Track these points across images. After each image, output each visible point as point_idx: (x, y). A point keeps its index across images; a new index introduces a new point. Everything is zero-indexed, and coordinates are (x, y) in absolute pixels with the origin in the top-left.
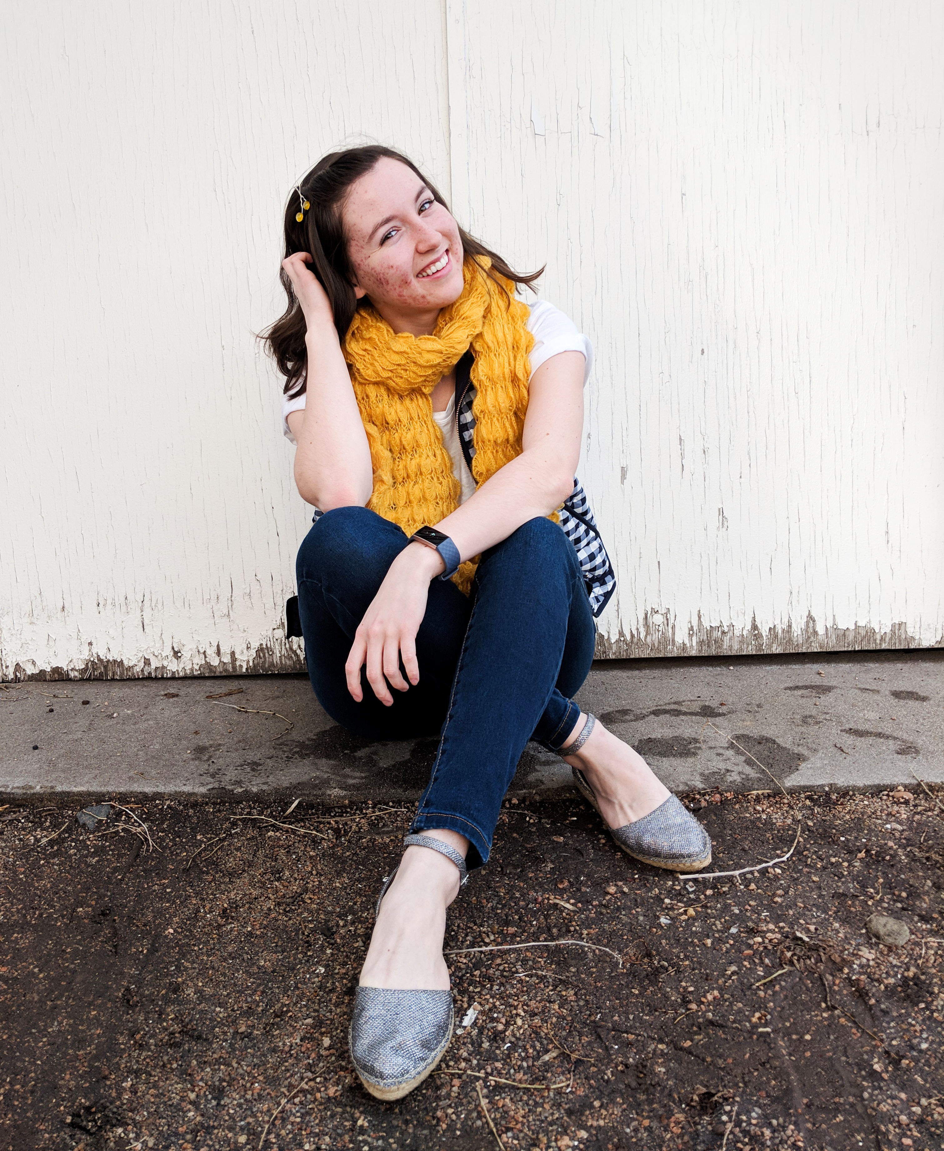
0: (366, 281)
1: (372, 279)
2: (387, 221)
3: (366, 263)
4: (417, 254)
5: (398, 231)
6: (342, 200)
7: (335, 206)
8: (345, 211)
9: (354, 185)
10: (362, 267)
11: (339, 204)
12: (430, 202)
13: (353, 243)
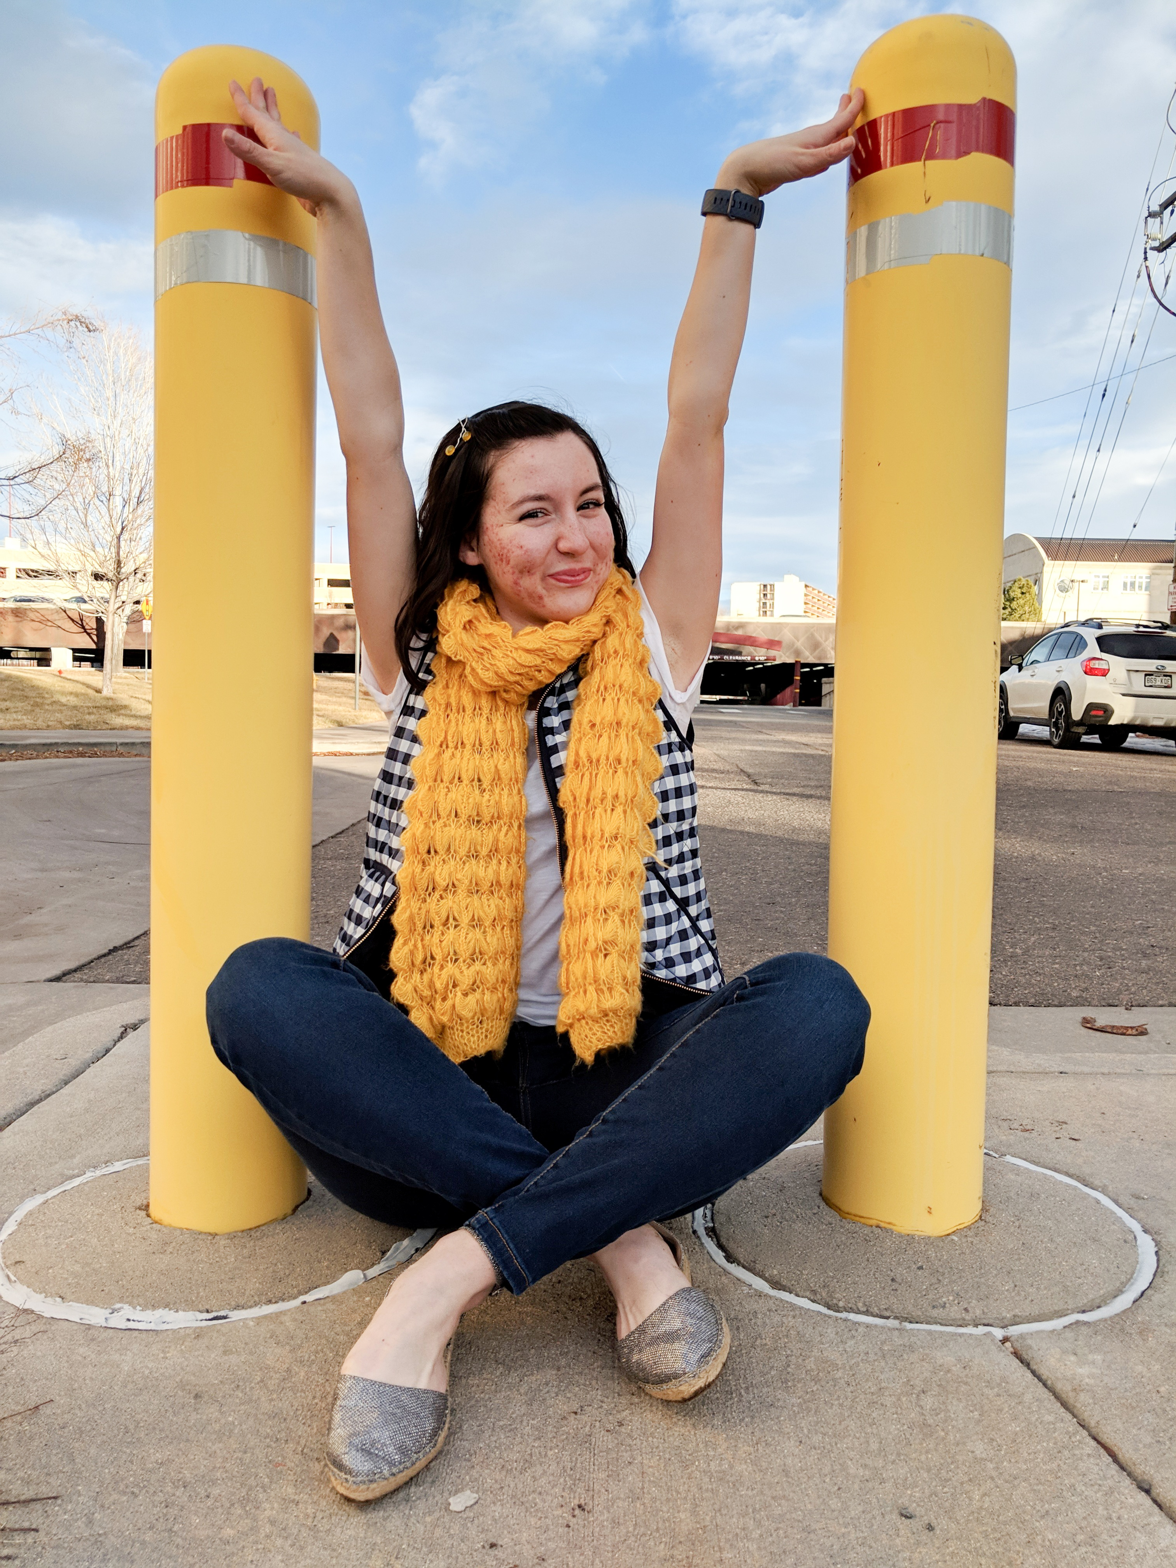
0: (487, 550)
1: (494, 551)
2: (539, 498)
3: (495, 531)
4: (554, 551)
5: (546, 515)
6: (502, 452)
7: (492, 454)
8: (500, 464)
9: (523, 443)
10: (489, 533)
11: (498, 453)
12: (597, 504)
13: (492, 503)
